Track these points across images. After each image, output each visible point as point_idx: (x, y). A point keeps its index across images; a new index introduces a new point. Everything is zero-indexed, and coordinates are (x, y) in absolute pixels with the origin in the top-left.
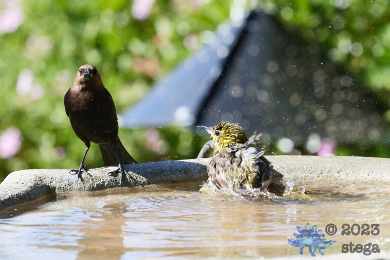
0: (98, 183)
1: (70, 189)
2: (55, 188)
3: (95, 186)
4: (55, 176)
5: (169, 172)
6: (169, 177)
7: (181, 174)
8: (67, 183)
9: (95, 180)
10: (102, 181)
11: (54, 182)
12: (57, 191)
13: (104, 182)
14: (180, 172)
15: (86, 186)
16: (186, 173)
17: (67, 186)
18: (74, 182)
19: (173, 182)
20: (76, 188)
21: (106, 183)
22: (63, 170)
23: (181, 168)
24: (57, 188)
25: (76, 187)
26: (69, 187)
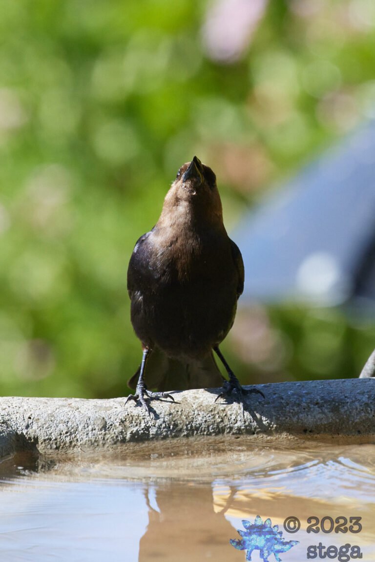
0: (135, 429)
1: (71, 442)
2: (36, 439)
3: (128, 436)
4: (37, 412)
5: (296, 409)
6: (295, 419)
7: (323, 413)
8: (63, 428)
9: (127, 423)
10: (143, 425)
11: (35, 427)
12: (40, 448)
13: (147, 428)
14: (321, 406)
15: (108, 436)
16: (335, 410)
17: (63, 437)
18: (80, 428)
19: (305, 431)
20: (83, 442)
21: (153, 431)
22: (56, 399)
23: (322, 398)
24: (40, 440)
25: (85, 439)
26: (68, 439)
